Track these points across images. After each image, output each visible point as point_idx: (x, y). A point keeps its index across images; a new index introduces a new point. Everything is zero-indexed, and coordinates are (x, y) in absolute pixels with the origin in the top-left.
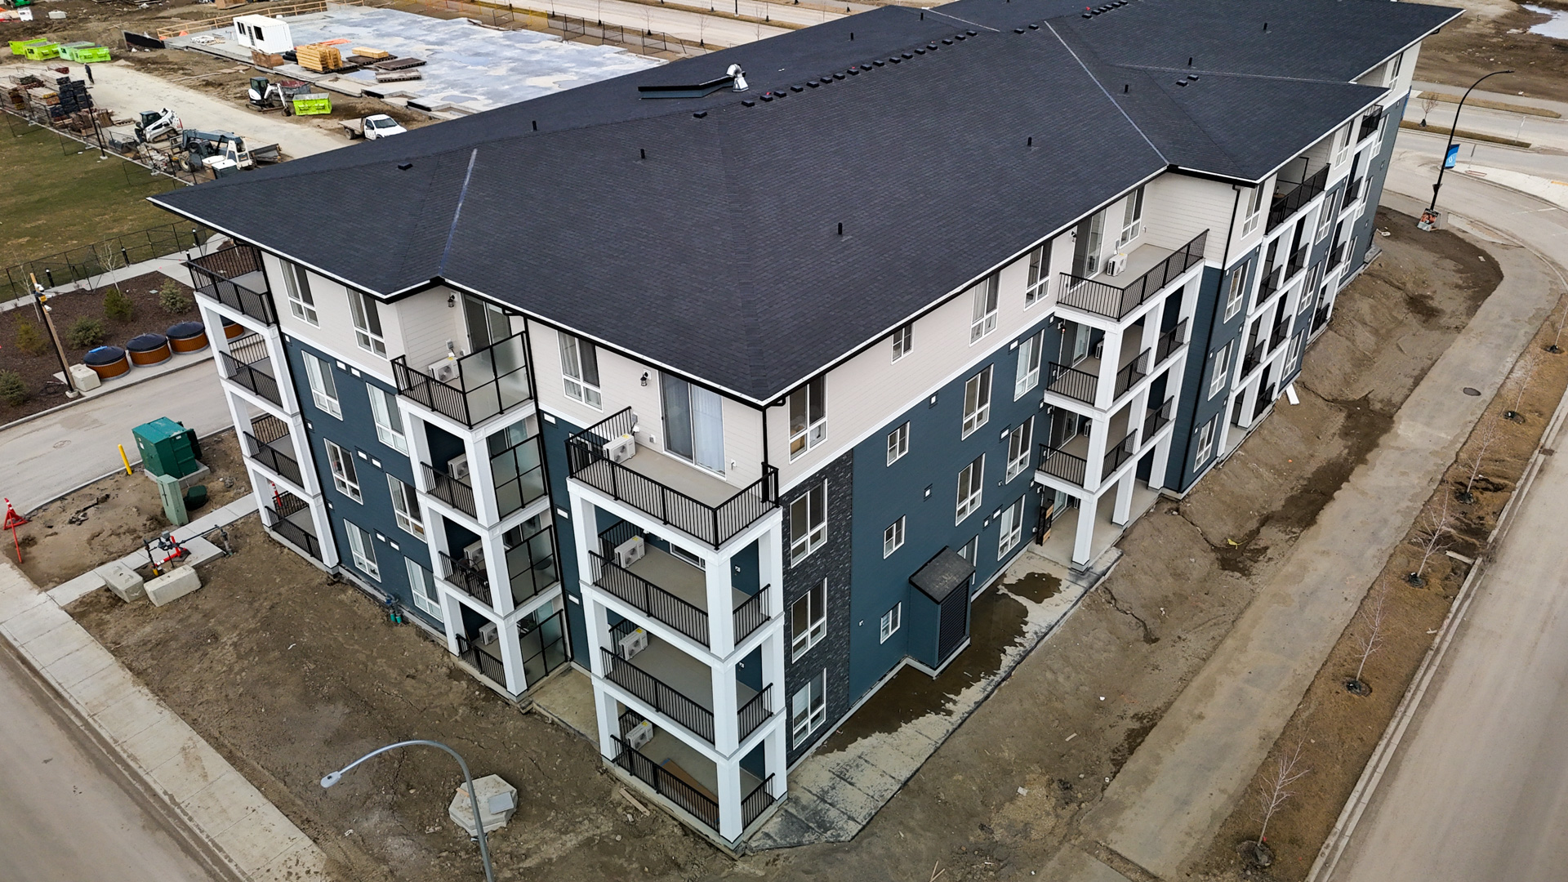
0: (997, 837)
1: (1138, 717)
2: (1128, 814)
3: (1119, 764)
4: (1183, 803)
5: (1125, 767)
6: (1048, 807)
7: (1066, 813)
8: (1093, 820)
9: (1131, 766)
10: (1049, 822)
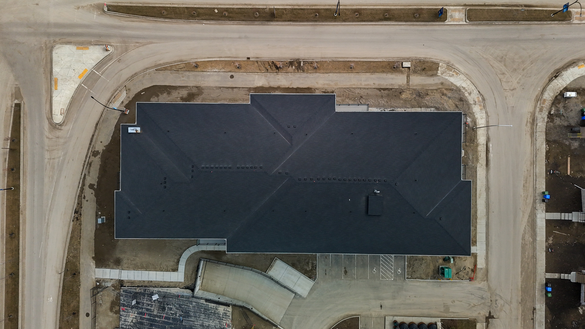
0: (415, 96)
1: (380, 91)
2: (399, 84)
3: (391, 89)
4: (392, 79)
5: (391, 88)
6: (405, 93)
7: (405, 91)
8: (403, 87)
9: (391, 87)
10: (408, 92)
